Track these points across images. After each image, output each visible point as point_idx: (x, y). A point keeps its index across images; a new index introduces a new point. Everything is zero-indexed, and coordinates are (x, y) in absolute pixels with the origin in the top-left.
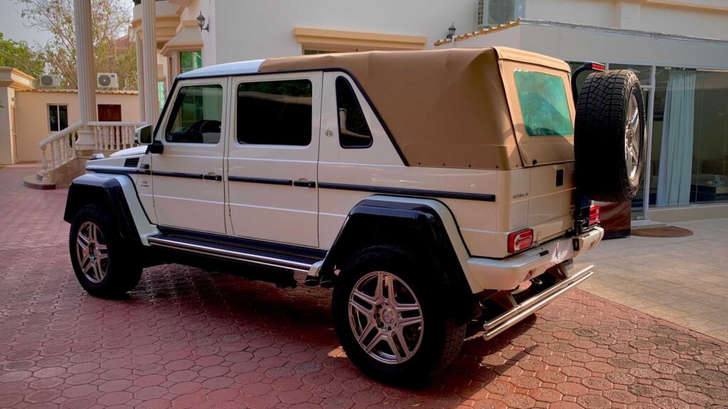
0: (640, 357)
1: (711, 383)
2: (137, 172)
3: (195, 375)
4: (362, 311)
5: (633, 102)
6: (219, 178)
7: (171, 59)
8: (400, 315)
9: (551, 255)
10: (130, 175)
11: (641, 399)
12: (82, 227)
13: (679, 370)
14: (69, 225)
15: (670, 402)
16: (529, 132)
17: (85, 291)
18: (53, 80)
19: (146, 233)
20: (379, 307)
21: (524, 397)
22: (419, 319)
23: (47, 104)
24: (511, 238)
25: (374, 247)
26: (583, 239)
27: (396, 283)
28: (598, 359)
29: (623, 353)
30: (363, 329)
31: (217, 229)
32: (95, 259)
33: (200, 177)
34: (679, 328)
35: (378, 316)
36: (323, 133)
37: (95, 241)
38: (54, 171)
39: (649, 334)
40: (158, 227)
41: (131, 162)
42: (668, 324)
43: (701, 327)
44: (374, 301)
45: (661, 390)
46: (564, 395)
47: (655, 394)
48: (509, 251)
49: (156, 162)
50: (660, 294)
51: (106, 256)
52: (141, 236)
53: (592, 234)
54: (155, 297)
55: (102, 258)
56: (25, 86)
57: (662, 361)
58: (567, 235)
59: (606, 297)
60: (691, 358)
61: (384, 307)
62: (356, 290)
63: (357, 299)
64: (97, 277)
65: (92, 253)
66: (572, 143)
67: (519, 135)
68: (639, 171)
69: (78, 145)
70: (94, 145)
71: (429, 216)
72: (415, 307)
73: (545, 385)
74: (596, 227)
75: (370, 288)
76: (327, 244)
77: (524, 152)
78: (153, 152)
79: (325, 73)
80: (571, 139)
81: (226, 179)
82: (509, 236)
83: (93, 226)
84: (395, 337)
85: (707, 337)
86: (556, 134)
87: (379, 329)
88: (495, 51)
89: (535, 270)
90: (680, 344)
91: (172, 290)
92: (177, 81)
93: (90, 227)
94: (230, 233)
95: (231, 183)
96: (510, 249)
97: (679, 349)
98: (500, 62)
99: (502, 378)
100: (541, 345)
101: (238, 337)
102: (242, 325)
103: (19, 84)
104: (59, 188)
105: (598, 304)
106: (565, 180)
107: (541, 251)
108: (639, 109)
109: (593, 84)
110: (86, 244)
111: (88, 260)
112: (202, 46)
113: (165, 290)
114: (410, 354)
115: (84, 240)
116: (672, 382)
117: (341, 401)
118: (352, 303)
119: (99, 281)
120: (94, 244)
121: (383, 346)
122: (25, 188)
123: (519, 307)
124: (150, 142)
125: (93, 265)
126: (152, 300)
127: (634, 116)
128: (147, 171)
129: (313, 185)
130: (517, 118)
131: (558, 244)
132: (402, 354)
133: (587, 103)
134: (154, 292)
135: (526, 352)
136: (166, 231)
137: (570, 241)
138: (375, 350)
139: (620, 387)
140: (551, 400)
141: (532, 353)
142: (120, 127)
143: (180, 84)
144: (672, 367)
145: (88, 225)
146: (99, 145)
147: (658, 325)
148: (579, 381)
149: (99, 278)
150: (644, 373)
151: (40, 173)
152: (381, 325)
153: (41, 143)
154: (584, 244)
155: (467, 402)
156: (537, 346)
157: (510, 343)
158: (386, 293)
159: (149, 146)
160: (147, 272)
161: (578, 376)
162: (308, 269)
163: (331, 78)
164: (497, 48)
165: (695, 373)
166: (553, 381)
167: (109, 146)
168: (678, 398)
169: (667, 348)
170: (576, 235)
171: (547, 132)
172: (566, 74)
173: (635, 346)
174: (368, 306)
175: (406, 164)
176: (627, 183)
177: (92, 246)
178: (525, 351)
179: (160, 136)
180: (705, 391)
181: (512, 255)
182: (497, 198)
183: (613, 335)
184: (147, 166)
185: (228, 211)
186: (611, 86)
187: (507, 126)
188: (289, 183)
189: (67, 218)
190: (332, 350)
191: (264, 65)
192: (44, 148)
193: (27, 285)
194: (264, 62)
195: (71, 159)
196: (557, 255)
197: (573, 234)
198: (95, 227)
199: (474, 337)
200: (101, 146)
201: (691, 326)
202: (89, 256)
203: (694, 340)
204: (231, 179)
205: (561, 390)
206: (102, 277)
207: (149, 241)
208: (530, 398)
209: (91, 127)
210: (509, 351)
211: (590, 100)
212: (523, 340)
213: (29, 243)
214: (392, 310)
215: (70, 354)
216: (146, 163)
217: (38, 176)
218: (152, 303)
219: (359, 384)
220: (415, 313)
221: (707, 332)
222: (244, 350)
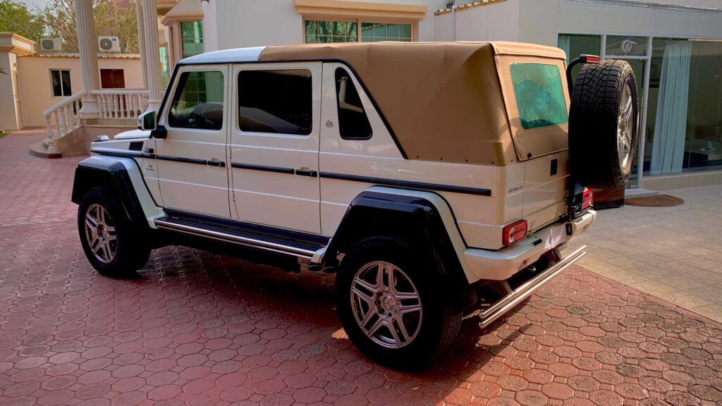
0: (627, 335)
1: (694, 362)
2: (142, 156)
3: (205, 358)
4: (363, 298)
5: (627, 92)
6: (223, 165)
7: (172, 28)
8: (400, 302)
9: (545, 243)
10: (135, 158)
11: (628, 380)
12: (90, 209)
13: (665, 349)
14: (77, 206)
15: (654, 382)
16: (525, 125)
17: (95, 270)
18: (55, 45)
19: (153, 216)
20: (380, 294)
21: (518, 378)
22: (418, 308)
23: (50, 69)
24: (505, 231)
25: (374, 237)
26: (576, 224)
27: (395, 272)
28: (588, 338)
29: (613, 332)
30: (365, 314)
31: (222, 213)
32: (104, 239)
33: (204, 163)
34: (666, 305)
35: (379, 302)
36: (324, 123)
37: (103, 223)
38: (60, 140)
39: (639, 311)
40: (165, 210)
41: (136, 145)
42: (657, 300)
43: (687, 304)
44: (375, 289)
45: (647, 370)
46: (555, 376)
47: (641, 374)
48: (503, 244)
49: (159, 146)
50: (650, 268)
51: (114, 237)
52: (148, 219)
53: (585, 218)
54: (164, 276)
55: (112, 239)
56: (26, 51)
57: (649, 339)
58: (560, 221)
59: (598, 272)
60: (677, 336)
61: (385, 294)
62: (358, 278)
63: (358, 286)
64: (106, 256)
65: (100, 234)
66: (567, 131)
67: (514, 130)
68: (631, 158)
69: (83, 113)
70: (99, 113)
71: (427, 209)
72: (414, 295)
73: (538, 365)
74: (589, 211)
75: (371, 277)
76: (330, 231)
77: (519, 146)
78: (157, 137)
79: (324, 64)
80: (565, 127)
81: (229, 166)
82: (504, 229)
83: (100, 209)
84: (395, 324)
85: (693, 314)
86: (550, 124)
87: (380, 315)
88: (491, 46)
89: (528, 259)
90: (667, 321)
91: (180, 268)
92: (178, 66)
93: (98, 209)
94: (234, 218)
95: (235, 170)
96: (505, 241)
97: (666, 327)
98: (496, 57)
99: (497, 358)
100: (535, 323)
101: (245, 318)
102: (249, 306)
103: (19, 50)
104: (64, 157)
105: (591, 280)
106: (560, 169)
107: (536, 240)
108: (632, 97)
109: (588, 75)
110: (94, 225)
111: (97, 241)
112: (203, 16)
113: (173, 268)
114: (409, 340)
115: (92, 222)
116: (657, 361)
117: (344, 385)
118: (354, 290)
119: (108, 261)
120: (102, 226)
121: (384, 331)
122: (31, 156)
123: (513, 293)
124: (154, 128)
125: (102, 246)
126: (161, 279)
127: (628, 106)
128: (151, 155)
129: (314, 174)
130: (513, 112)
131: (552, 230)
132: (402, 339)
133: (581, 95)
134: (162, 270)
135: (521, 331)
136: (171, 214)
137: (563, 227)
138: (377, 335)
139: (609, 367)
140: (543, 382)
141: (527, 332)
142: (124, 96)
143: (182, 70)
144: (658, 345)
145: (96, 207)
146: (103, 113)
147: (648, 302)
148: (569, 361)
149: (108, 258)
150: (631, 352)
151: (47, 141)
152: (382, 311)
153: (45, 113)
154: (577, 228)
155: (463, 385)
156: (531, 324)
157: (505, 322)
158: (386, 282)
159: (152, 131)
160: (155, 253)
161: (569, 356)
162: (311, 255)
163: (331, 68)
164: (492, 43)
165: (679, 351)
166: (546, 362)
167: (113, 113)
168: (662, 378)
169: (655, 326)
170: (569, 221)
171: (543, 123)
172: (562, 62)
173: (624, 324)
174: (370, 294)
175: (405, 157)
176: (619, 173)
177: (100, 228)
178: (519, 331)
179: (163, 121)
180: (688, 370)
181: (506, 246)
182: (493, 193)
183: (603, 313)
184: (151, 151)
185: (232, 197)
186: (605, 78)
187: (503, 122)
188: (291, 172)
189: (75, 199)
190: (335, 331)
191: (264, 53)
192: (48, 117)
193: (38, 264)
194: (263, 51)
195: (77, 127)
196: (550, 242)
197: (566, 220)
198: (103, 209)
199: (471, 316)
200: (105, 114)
201: (677, 303)
202: (98, 237)
203: (680, 317)
204: (234, 166)
205: (553, 371)
206: (112, 258)
207: (156, 224)
208: (523, 380)
209: (95, 96)
210: (504, 331)
211: (585, 92)
212: (518, 320)
213: (38, 219)
214: (392, 297)
215: (84, 338)
216: (151, 148)
217: (44, 144)
218: (161, 282)
219: (361, 367)
220: (414, 302)
221: (692, 308)
222: (251, 332)
